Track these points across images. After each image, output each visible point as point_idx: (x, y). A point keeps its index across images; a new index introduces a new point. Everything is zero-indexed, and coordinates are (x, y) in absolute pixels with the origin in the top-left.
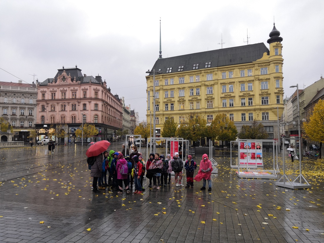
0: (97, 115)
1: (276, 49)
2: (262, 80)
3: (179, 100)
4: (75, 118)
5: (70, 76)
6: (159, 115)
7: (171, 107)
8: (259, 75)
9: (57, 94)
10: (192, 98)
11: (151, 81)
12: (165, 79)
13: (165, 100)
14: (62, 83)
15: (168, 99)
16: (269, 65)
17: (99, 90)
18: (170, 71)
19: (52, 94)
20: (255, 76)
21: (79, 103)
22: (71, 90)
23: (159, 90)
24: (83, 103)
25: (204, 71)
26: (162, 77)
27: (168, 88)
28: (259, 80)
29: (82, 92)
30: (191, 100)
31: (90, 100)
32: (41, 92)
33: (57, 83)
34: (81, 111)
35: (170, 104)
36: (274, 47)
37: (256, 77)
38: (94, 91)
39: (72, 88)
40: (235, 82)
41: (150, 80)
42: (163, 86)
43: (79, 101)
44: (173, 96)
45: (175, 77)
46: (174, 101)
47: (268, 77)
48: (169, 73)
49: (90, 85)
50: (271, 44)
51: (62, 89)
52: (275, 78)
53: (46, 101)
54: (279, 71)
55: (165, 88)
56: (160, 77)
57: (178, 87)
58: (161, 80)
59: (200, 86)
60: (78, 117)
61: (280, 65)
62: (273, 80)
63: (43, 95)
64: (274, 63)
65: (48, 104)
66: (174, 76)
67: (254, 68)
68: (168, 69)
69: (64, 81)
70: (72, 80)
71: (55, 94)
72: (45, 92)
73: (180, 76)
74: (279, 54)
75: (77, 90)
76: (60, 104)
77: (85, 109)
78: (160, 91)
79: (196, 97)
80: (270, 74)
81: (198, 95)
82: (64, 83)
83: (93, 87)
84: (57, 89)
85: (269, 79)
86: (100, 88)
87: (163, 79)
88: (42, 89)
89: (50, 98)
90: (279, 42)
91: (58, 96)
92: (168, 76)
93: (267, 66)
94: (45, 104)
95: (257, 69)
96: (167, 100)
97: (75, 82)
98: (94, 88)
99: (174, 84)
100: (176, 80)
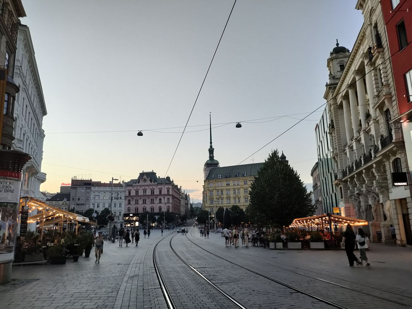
0: (169, 206)
3: (226, 197)
4: (153, 209)
5: (149, 179)
6: (213, 207)
9: (139, 191)
10: (235, 196)
13: (218, 197)
14: (144, 184)
15: (219, 196)
17: (170, 188)
18: (220, 177)
19: (136, 191)
21: (156, 198)
22: (150, 189)
24: (160, 198)
25: (241, 179)
27: (219, 189)
29: (158, 190)
30: (235, 197)
31: (164, 196)
32: (128, 190)
33: (140, 184)
34: (158, 203)
35: (221, 200)
39: (151, 187)
41: (207, 183)
42: (215, 187)
43: (156, 196)
44: (223, 194)
46: (224, 198)
48: (219, 178)
49: (164, 185)
51: (143, 188)
53: (132, 196)
55: (217, 188)
56: (214, 181)
57: (226, 188)
58: (214, 183)
59: (240, 188)
60: (155, 208)
63: (130, 192)
65: (133, 199)
66: (223, 181)
68: (219, 176)
69: (145, 182)
70: (151, 181)
71: (138, 191)
72: (131, 190)
73: (227, 181)
75: (155, 189)
76: (142, 199)
77: (160, 202)
78: (214, 190)
79: (237, 195)
81: (239, 194)
82: (146, 184)
83: (167, 186)
84: (139, 188)
86: (171, 187)
87: (216, 182)
88: (128, 188)
89: (134, 194)
91: (141, 193)
92: (219, 181)
94: (130, 198)
97: (153, 183)
99: (223, 186)
100: (224, 183)
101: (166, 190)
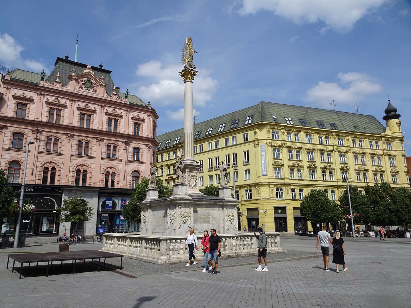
2: (390, 155)
3: (308, 165)
4: (113, 177)
5: (103, 82)
7: (298, 174)
8: (387, 150)
9: (65, 112)
13: (290, 163)
14: (84, 91)
15: (293, 162)
16: (394, 141)
18: (292, 123)
19: (52, 110)
20: (383, 150)
21: (125, 143)
22: (107, 114)
23: (281, 147)
24: (136, 145)
26: (284, 127)
29: (131, 123)
30: (324, 168)
31: (149, 143)
32: (15, 97)
33: (69, 88)
35: (297, 170)
36: (397, 123)
37: (385, 151)
38: (153, 125)
40: (367, 153)
42: (285, 141)
43: (125, 140)
44: (300, 158)
45: (301, 133)
46: (302, 167)
47: (394, 153)
51: (82, 105)
53: (32, 123)
56: (282, 127)
57: (306, 147)
58: (283, 133)
60: (122, 174)
62: (400, 157)
63: (21, 108)
65: (35, 132)
67: (381, 142)
68: (286, 119)
69: (88, 88)
71: (59, 111)
72: (30, 100)
73: (306, 132)
75: (121, 116)
76: (74, 139)
78: (283, 148)
79: (329, 164)
80: (396, 151)
84: (67, 101)
87: (286, 132)
89: (44, 118)
91: (71, 118)
92: (292, 129)
93: (392, 142)
95: (384, 143)
96: (293, 164)
97: (115, 97)
99: (300, 141)
100: (303, 137)
101: (151, 128)
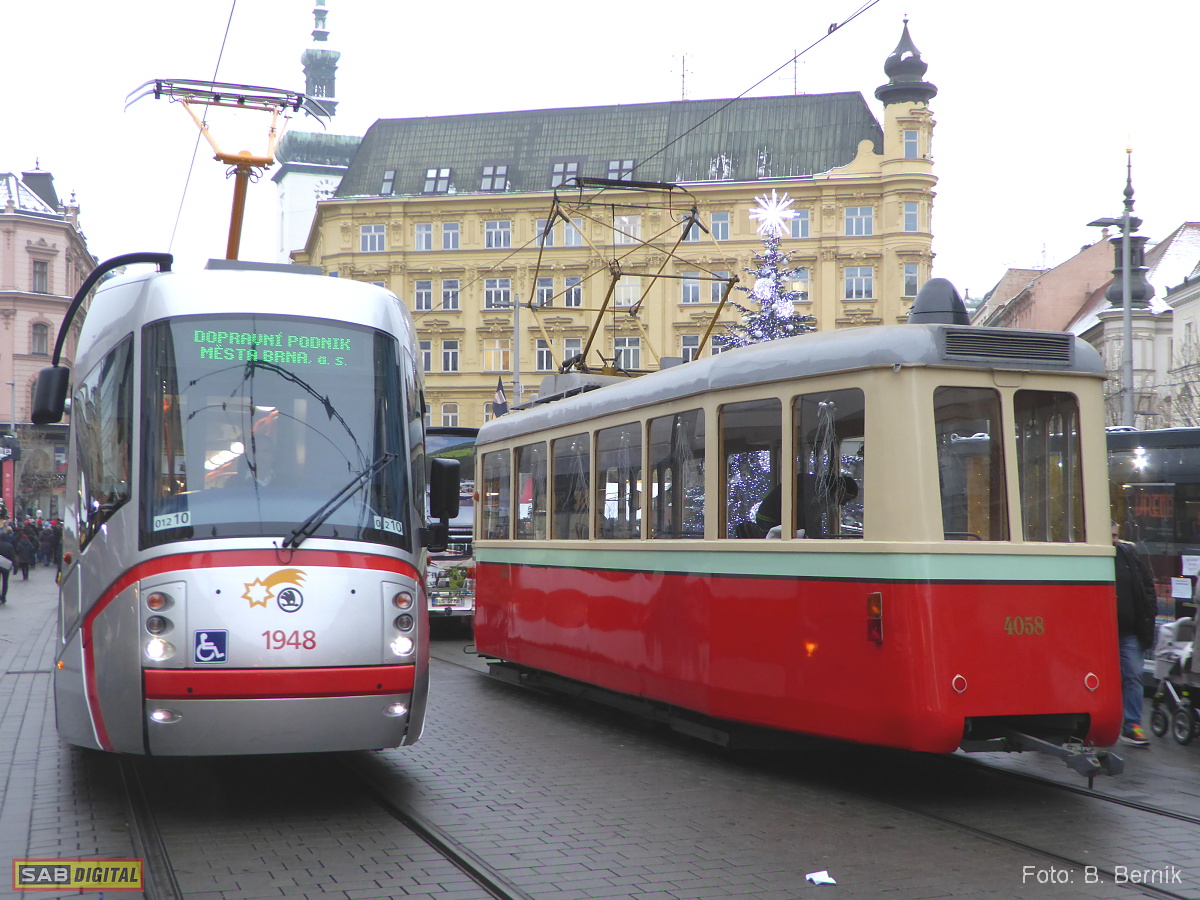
1: (911, 135)
2: (848, 258)
3: (482, 325)
7: (446, 355)
8: (837, 238)
11: (345, 229)
12: (416, 219)
13: (421, 324)
15: (430, 318)
16: (882, 196)
17: (53, 253)
18: (443, 186)
20: (820, 240)
25: (601, 201)
26: (400, 209)
27: (430, 268)
28: (838, 258)
30: (542, 330)
31: (9, 308)
35: (441, 344)
36: (901, 121)
37: (825, 244)
38: (27, 255)
40: (739, 258)
41: (341, 223)
44: (455, 305)
45: (467, 220)
46: (461, 332)
47: (873, 247)
48: (435, 192)
49: (10, 226)
50: (890, 105)
52: (901, 254)
54: (920, 229)
55: (415, 263)
56: (394, 209)
57: (482, 264)
58: (397, 227)
59: (586, 268)
61: (923, 202)
62: (891, 262)
64: (900, 194)
66: (463, 214)
67: (817, 207)
68: (432, 173)
73: (490, 213)
74: (919, 155)
78: (394, 278)
79: (563, 315)
80: (882, 237)
81: (573, 306)
83: (25, 236)
85: (879, 257)
86: (60, 243)
87: (409, 221)
90: (920, 105)
92: (432, 210)
93: (872, 201)
95: (829, 212)
96: (428, 324)
98: (29, 242)
99: (461, 247)
100: (473, 232)
101: (23, 264)
